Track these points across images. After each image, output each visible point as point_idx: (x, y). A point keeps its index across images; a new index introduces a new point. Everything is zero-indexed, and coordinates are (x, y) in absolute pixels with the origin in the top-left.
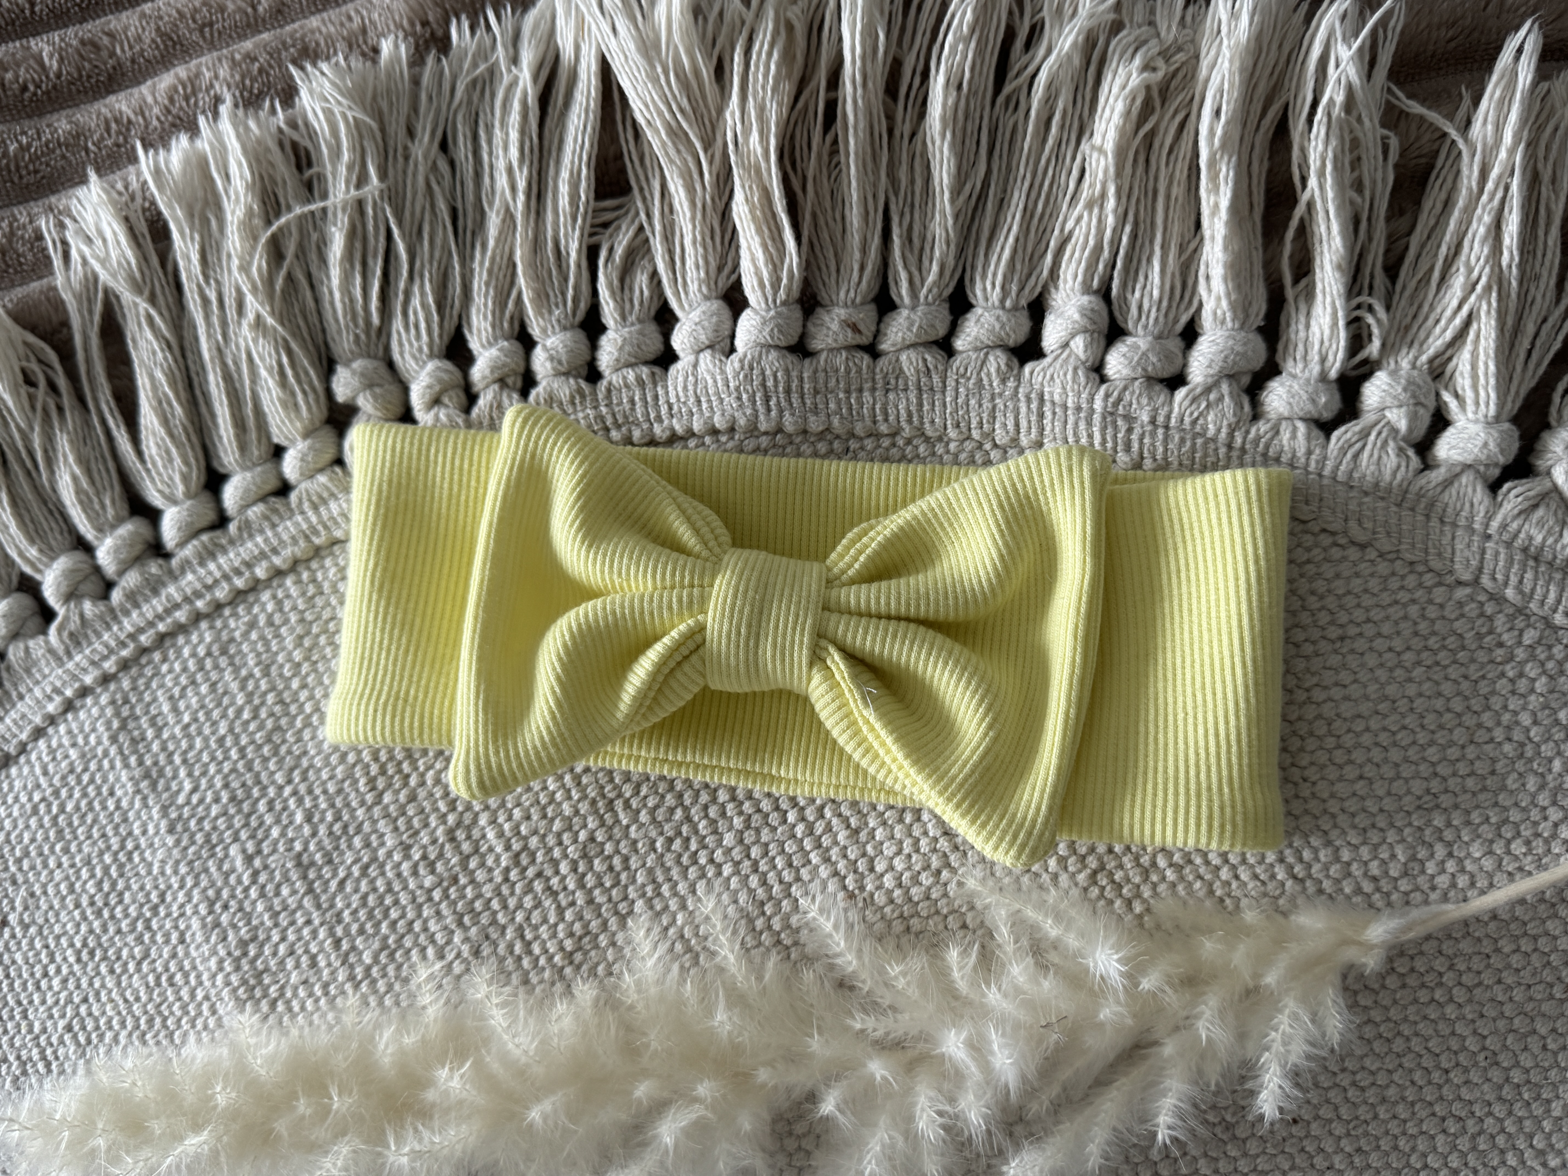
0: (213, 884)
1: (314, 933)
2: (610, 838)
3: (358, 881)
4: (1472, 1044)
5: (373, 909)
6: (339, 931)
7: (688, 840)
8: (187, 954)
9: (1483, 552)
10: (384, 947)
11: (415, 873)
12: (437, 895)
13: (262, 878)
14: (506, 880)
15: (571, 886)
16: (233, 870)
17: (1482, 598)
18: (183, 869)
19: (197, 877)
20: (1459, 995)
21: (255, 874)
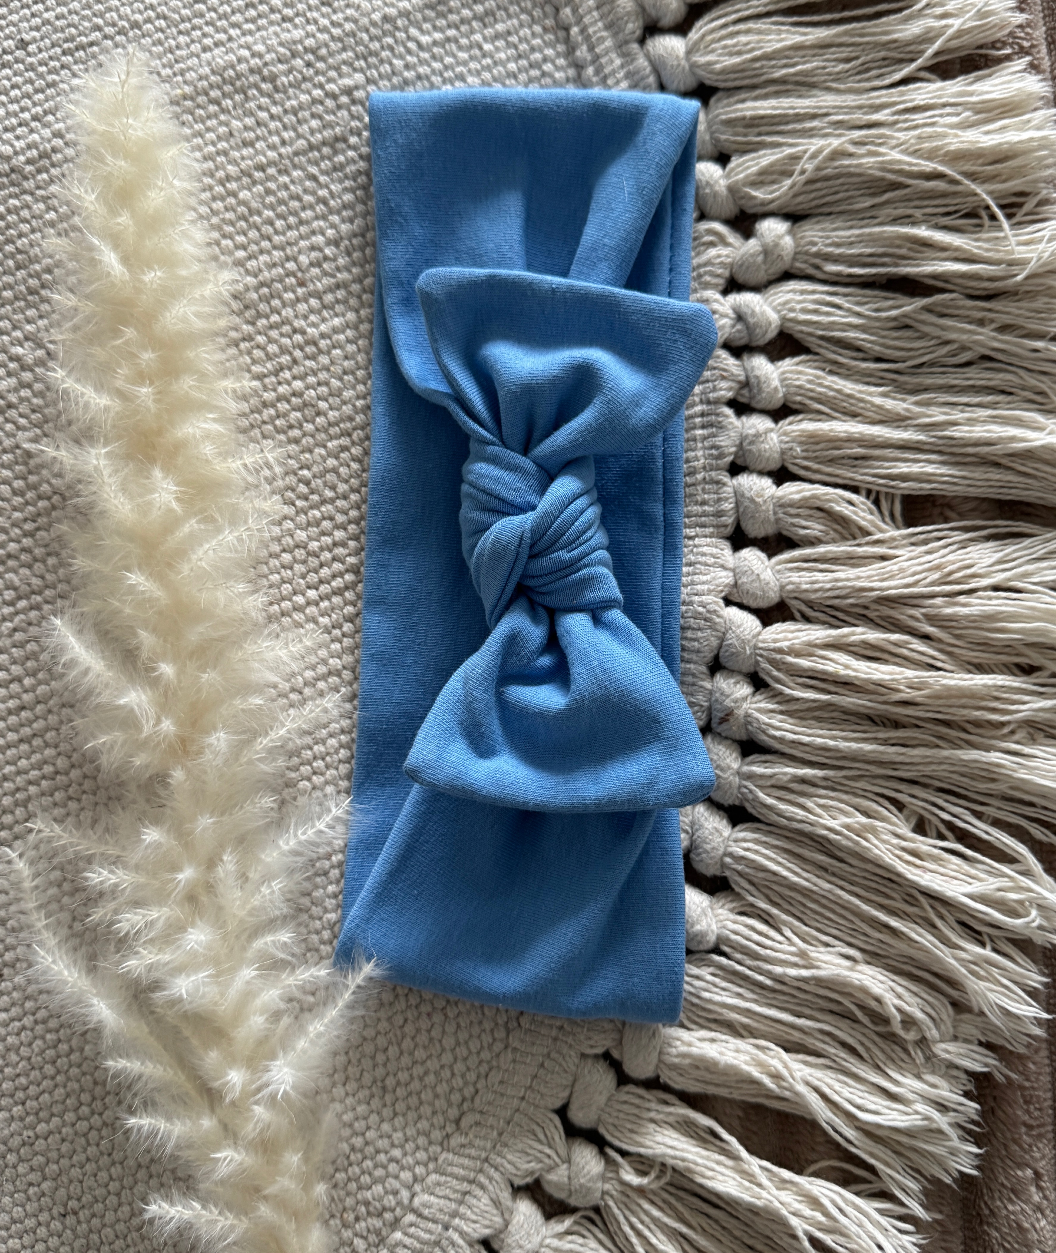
0: (331, 54)
1: (272, 147)
2: (317, 430)
3: (314, 193)
4: (42, 1128)
5: (286, 204)
6: (272, 171)
7: (306, 499)
8: (272, 23)
9: (435, 1221)
10: (251, 212)
11: (313, 248)
12: (291, 266)
13: (329, 103)
14: (295, 331)
15: (281, 389)
16: (341, 76)
17: (398, 1212)
18: (348, 26)
19: (340, 40)
20: (82, 1126)
21: (333, 96)
